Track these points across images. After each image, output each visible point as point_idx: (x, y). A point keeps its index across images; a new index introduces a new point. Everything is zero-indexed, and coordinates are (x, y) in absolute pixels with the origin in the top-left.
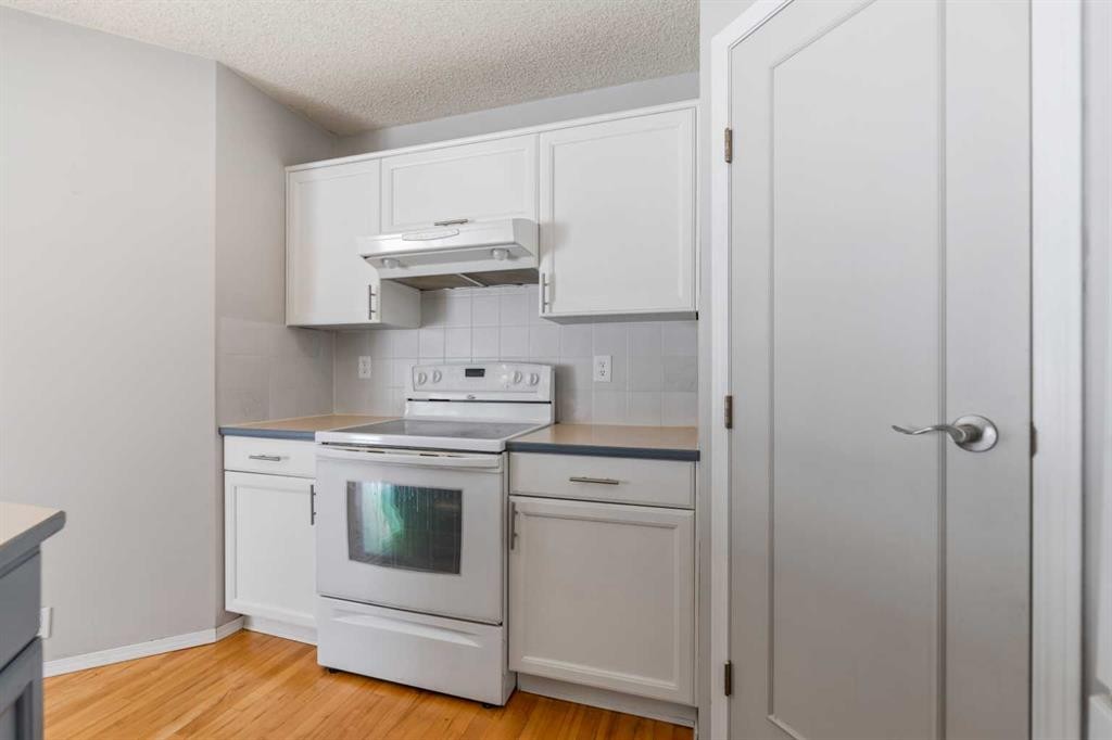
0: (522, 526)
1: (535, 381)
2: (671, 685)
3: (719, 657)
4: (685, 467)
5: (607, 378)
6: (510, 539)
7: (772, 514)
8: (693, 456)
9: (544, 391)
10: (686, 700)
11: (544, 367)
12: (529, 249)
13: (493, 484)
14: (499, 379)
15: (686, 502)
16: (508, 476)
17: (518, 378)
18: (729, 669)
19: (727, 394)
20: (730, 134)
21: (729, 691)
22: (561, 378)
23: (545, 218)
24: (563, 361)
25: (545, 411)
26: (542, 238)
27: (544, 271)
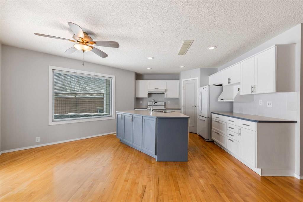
1: (163, 104)
8: (180, 109)
14: (159, 103)
17: (161, 103)
19: (183, 105)
20: (183, 87)
22: (165, 103)
24: (165, 101)
25: (164, 106)
26: (166, 90)
27: (166, 93)
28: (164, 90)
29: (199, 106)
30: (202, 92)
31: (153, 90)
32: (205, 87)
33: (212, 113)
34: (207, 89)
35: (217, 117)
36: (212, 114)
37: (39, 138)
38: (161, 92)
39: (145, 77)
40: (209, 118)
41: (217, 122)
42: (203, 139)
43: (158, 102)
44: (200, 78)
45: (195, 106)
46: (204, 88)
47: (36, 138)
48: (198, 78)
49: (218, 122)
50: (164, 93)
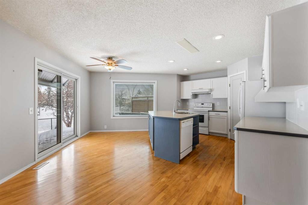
0: (210, 118)
1: (210, 105)
2: (225, 132)
3: (229, 128)
5: (219, 105)
6: (209, 119)
8: (227, 112)
9: (211, 106)
10: (226, 134)
11: (211, 103)
13: (207, 114)
14: (205, 105)
16: (209, 114)
17: (208, 105)
18: (230, 129)
19: (230, 106)
20: (230, 84)
21: (230, 131)
22: (213, 105)
23: (211, 88)
24: (213, 103)
25: (212, 108)
26: (211, 90)
27: (211, 93)
28: (209, 89)
31: (197, 91)
37: (106, 126)
38: (206, 92)
39: (192, 77)
43: (204, 103)
44: (247, 71)
47: (105, 126)
48: (245, 72)
50: (210, 93)
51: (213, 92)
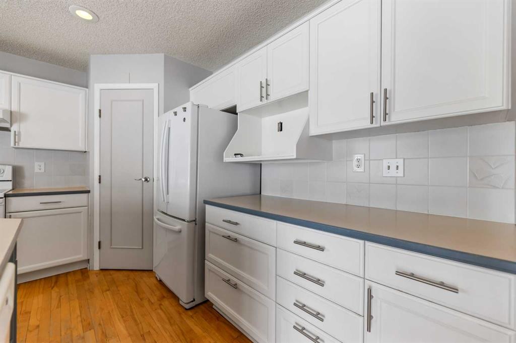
2: (79, 256)
3: (97, 241)
4: (85, 196)
5: (43, 171)
7: (111, 202)
8: (88, 192)
9: (8, 176)
11: (7, 166)
12: (6, 119)
15: (86, 205)
16: (6, 205)
18: (100, 243)
19: (99, 175)
20: (100, 111)
21: (99, 248)
22: (17, 172)
24: (19, 163)
25: (11, 183)
27: (14, 129)
28: (4, 111)
29: (158, 180)
30: (169, 128)
32: (179, 110)
33: (206, 202)
34: (188, 115)
35: (229, 222)
36: (208, 207)
40: (195, 221)
41: (229, 237)
42: (176, 298)
44: (162, 86)
45: (146, 180)
46: (175, 114)
48: (154, 86)
49: (236, 240)
50: (7, 125)
51: (23, 125)
